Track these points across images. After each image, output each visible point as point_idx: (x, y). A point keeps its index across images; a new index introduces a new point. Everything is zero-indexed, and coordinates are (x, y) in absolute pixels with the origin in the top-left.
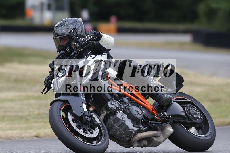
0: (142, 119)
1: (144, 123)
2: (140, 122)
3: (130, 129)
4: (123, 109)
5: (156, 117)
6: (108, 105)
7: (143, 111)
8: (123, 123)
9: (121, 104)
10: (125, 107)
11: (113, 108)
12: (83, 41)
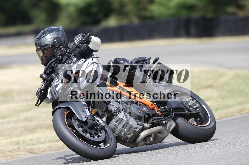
1: (146, 120)
2: (143, 119)
3: (135, 128)
4: (124, 109)
5: (157, 112)
6: (108, 107)
7: (144, 108)
8: (127, 122)
9: (120, 104)
10: (125, 106)
11: (113, 109)
12: (73, 46)
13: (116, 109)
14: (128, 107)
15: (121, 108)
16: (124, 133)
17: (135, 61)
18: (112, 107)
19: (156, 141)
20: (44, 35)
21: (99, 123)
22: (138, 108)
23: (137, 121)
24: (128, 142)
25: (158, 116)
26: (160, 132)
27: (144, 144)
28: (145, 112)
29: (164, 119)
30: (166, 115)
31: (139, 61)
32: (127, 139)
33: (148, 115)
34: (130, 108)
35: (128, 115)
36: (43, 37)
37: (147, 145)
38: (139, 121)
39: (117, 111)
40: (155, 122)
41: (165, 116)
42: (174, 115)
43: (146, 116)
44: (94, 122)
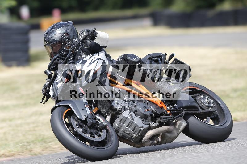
0: (151, 115)
1: (153, 119)
2: (149, 118)
3: (140, 127)
4: (130, 107)
5: (165, 111)
6: (112, 105)
7: (151, 107)
8: (131, 121)
9: (126, 102)
10: (131, 105)
11: (119, 107)
12: (77, 41)
13: (121, 107)
14: (134, 105)
15: (126, 107)
16: (129, 132)
17: (148, 57)
18: (117, 106)
19: (165, 141)
20: (53, 30)
21: (100, 122)
22: (145, 107)
23: (143, 120)
24: (133, 142)
25: (167, 115)
26: (168, 132)
27: (152, 144)
28: (152, 111)
29: (172, 118)
30: (176, 113)
31: (153, 57)
32: (131, 138)
33: (156, 113)
34: (135, 106)
35: (133, 114)
36: (51, 32)
37: (155, 144)
38: (145, 119)
39: (122, 110)
40: (162, 121)
41: (175, 115)
42: (184, 114)
43: (153, 115)
44: (94, 121)
